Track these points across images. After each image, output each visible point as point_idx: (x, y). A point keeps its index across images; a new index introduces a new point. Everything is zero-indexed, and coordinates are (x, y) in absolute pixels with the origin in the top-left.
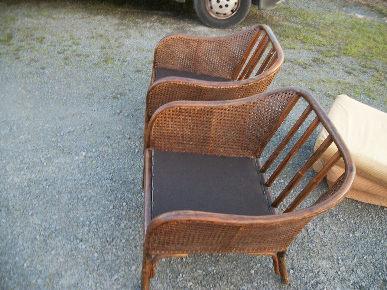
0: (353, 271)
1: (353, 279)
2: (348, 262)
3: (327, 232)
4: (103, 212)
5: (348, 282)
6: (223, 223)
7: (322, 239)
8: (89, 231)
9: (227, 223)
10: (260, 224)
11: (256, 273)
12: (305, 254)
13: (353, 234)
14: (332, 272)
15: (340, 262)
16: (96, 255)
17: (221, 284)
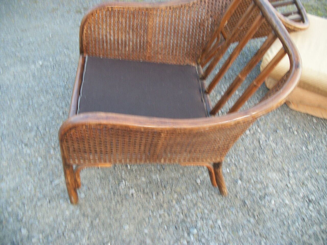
0: (303, 184)
1: (303, 192)
2: (299, 175)
3: (280, 144)
4: (52, 119)
5: (297, 196)
6: (140, 128)
7: (273, 151)
8: (36, 136)
9: (145, 129)
10: (185, 129)
11: (202, 182)
12: (255, 165)
13: (307, 147)
14: (281, 185)
15: (291, 174)
16: (40, 159)
17: (164, 193)
